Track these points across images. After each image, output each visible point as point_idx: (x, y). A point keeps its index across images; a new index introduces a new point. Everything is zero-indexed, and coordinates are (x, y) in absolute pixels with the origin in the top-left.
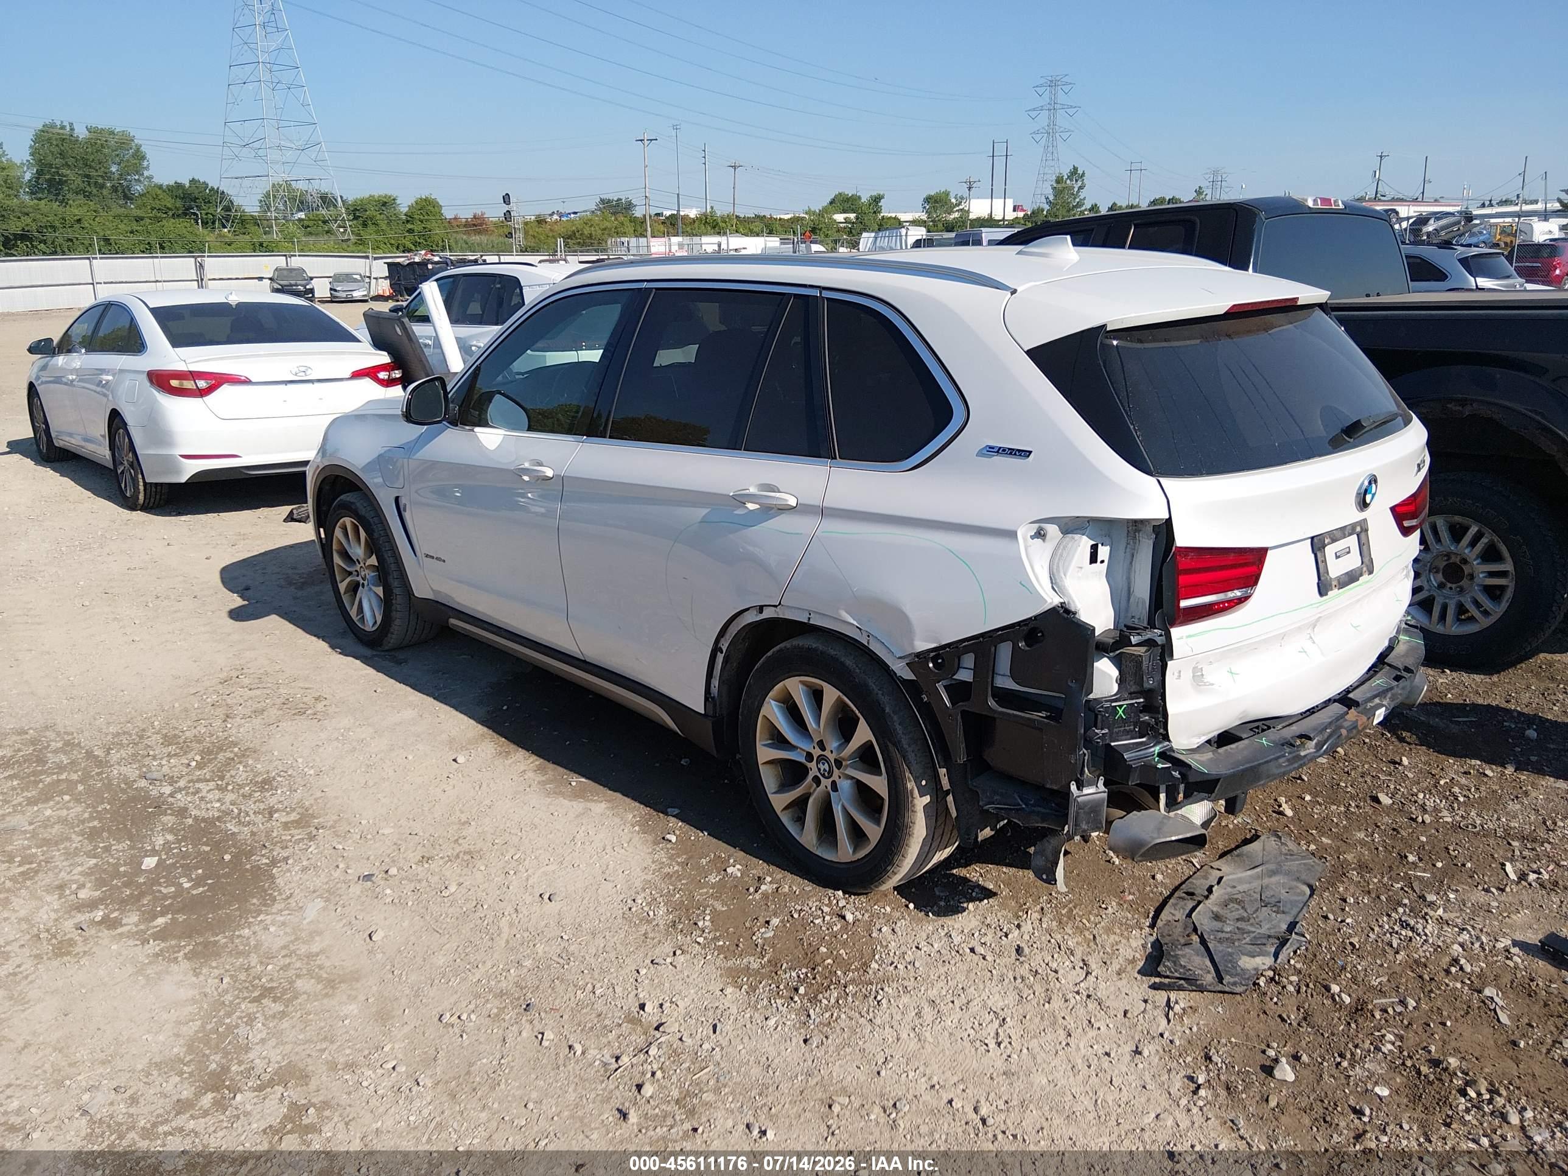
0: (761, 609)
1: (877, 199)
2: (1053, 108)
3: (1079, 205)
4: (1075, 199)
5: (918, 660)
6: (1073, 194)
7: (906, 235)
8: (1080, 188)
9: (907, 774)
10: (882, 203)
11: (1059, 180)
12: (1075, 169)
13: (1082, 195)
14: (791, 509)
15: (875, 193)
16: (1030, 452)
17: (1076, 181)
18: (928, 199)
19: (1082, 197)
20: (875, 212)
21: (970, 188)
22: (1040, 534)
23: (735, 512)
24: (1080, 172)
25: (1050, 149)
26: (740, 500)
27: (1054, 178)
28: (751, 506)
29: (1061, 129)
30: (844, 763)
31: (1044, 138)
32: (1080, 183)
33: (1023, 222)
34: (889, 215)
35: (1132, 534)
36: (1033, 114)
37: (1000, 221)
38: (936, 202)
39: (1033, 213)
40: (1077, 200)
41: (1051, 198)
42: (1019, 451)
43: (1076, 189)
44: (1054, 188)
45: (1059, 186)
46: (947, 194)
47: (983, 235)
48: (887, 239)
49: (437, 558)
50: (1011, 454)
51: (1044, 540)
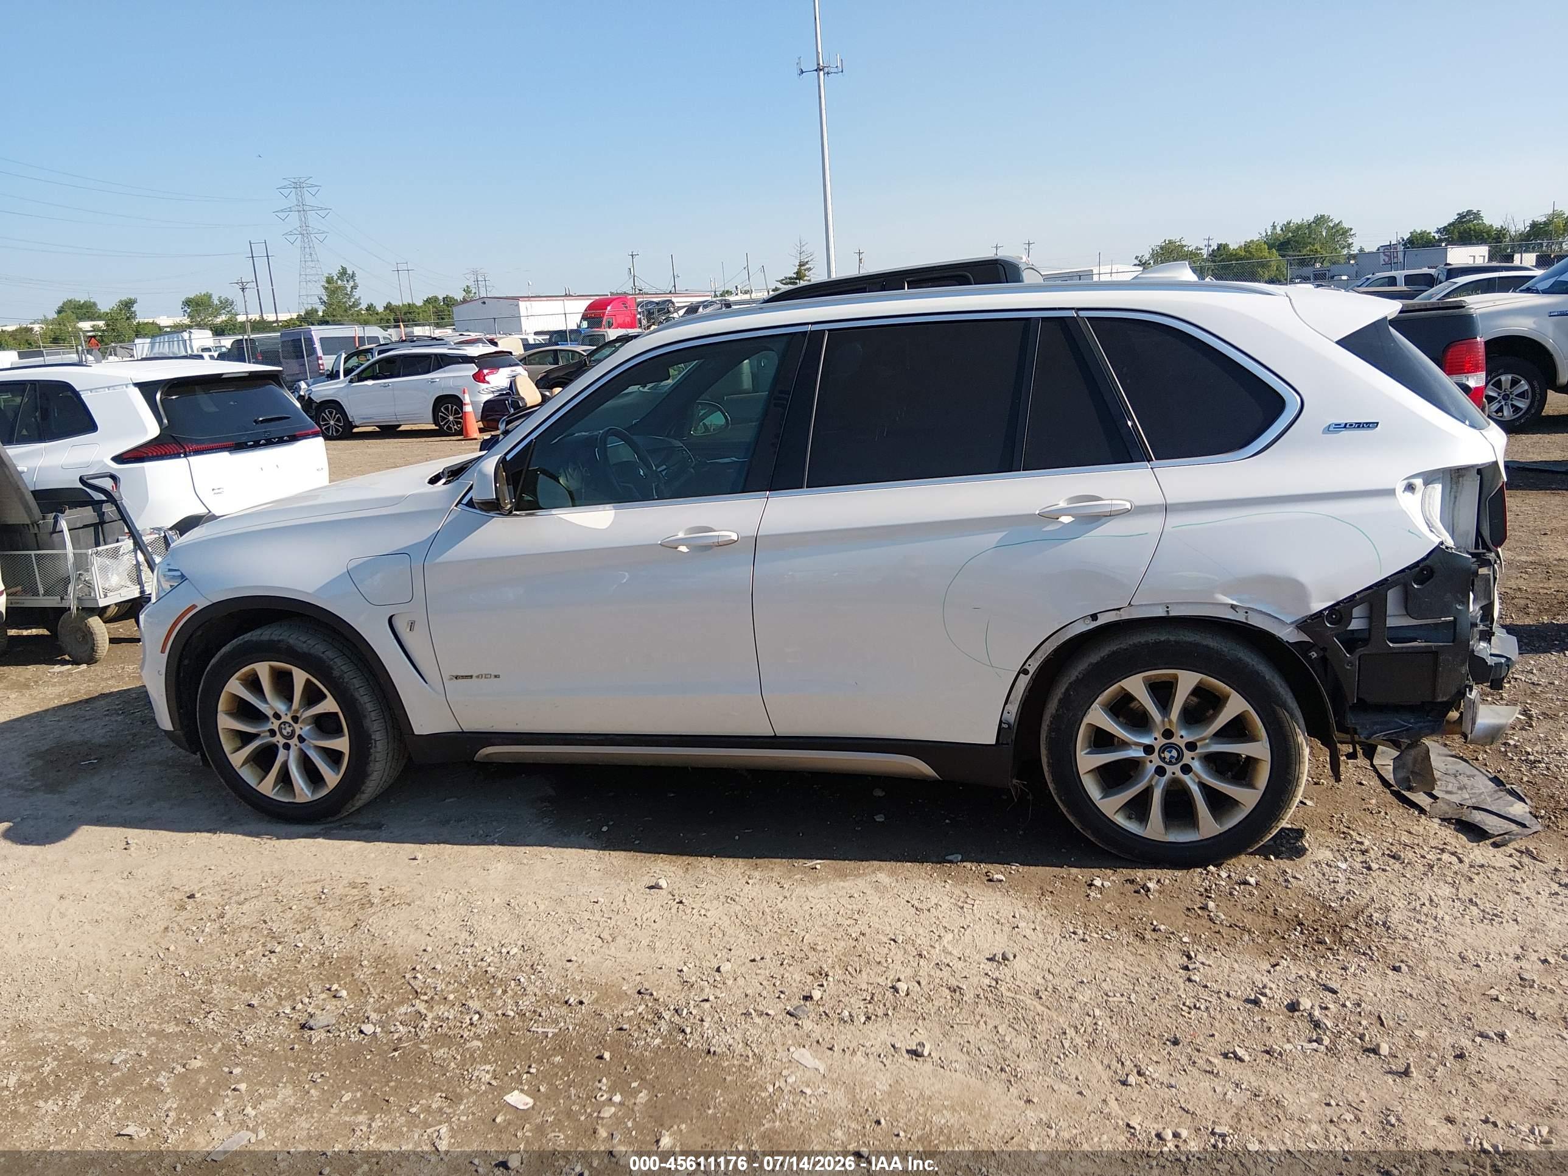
0: (1094, 617)
1: (128, 305)
2: (302, 209)
3: (355, 305)
4: (349, 298)
5: (1310, 623)
6: (347, 294)
7: (190, 340)
8: (354, 287)
9: (1298, 730)
10: (135, 308)
11: (329, 280)
12: (344, 269)
13: (357, 294)
14: (1126, 512)
15: (124, 298)
16: (1377, 423)
17: (348, 281)
18: (188, 303)
19: (357, 297)
20: (128, 318)
21: (243, 289)
22: (1410, 488)
23: (1045, 529)
24: (350, 272)
25: (307, 250)
26: (1051, 516)
27: (325, 279)
28: (1066, 519)
29: (315, 231)
30: (1198, 744)
31: (299, 239)
32: (352, 283)
33: (298, 323)
34: (146, 321)
35: (1454, 479)
36: (282, 215)
37: (274, 322)
38: (198, 304)
39: (307, 313)
40: (353, 300)
41: (325, 298)
42: (1367, 423)
43: (349, 289)
44: (326, 288)
45: (331, 286)
46: (210, 297)
47: (313, 333)
48: (167, 344)
49: (478, 677)
50: (1359, 427)
51: (1413, 493)
